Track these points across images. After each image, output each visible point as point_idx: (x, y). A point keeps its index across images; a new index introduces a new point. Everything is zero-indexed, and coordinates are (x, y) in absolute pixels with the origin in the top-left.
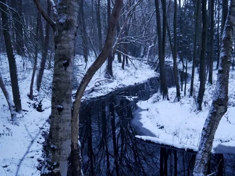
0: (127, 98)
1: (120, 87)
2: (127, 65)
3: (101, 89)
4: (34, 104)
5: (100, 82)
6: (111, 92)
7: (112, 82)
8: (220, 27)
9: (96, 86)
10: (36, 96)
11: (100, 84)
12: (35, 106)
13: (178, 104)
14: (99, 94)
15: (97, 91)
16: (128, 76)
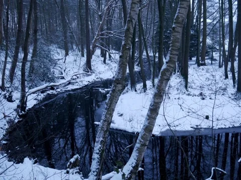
0: (100, 90)
1: (97, 80)
2: (109, 60)
3: (77, 82)
4: (5, 95)
5: (78, 76)
6: (88, 85)
7: (90, 75)
8: (202, 23)
9: (74, 79)
10: (8, 88)
11: (78, 78)
12: (5, 97)
13: (143, 94)
14: (75, 87)
15: (73, 84)
16: (108, 70)
